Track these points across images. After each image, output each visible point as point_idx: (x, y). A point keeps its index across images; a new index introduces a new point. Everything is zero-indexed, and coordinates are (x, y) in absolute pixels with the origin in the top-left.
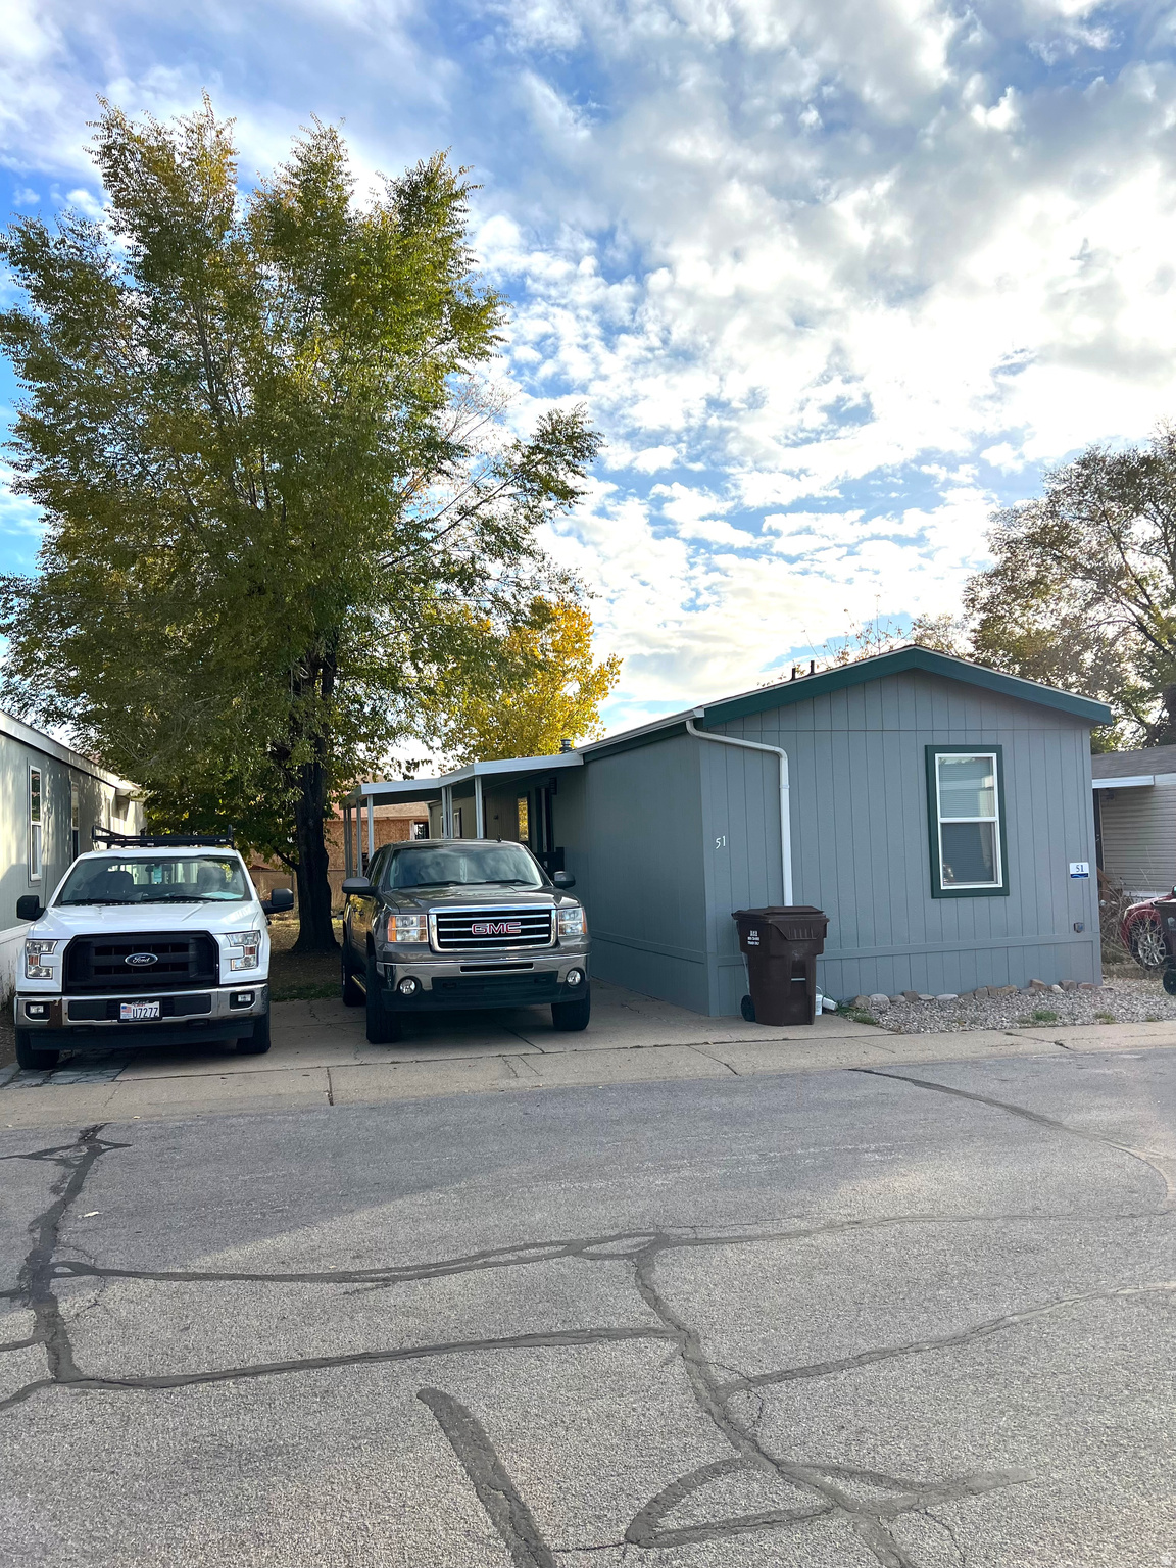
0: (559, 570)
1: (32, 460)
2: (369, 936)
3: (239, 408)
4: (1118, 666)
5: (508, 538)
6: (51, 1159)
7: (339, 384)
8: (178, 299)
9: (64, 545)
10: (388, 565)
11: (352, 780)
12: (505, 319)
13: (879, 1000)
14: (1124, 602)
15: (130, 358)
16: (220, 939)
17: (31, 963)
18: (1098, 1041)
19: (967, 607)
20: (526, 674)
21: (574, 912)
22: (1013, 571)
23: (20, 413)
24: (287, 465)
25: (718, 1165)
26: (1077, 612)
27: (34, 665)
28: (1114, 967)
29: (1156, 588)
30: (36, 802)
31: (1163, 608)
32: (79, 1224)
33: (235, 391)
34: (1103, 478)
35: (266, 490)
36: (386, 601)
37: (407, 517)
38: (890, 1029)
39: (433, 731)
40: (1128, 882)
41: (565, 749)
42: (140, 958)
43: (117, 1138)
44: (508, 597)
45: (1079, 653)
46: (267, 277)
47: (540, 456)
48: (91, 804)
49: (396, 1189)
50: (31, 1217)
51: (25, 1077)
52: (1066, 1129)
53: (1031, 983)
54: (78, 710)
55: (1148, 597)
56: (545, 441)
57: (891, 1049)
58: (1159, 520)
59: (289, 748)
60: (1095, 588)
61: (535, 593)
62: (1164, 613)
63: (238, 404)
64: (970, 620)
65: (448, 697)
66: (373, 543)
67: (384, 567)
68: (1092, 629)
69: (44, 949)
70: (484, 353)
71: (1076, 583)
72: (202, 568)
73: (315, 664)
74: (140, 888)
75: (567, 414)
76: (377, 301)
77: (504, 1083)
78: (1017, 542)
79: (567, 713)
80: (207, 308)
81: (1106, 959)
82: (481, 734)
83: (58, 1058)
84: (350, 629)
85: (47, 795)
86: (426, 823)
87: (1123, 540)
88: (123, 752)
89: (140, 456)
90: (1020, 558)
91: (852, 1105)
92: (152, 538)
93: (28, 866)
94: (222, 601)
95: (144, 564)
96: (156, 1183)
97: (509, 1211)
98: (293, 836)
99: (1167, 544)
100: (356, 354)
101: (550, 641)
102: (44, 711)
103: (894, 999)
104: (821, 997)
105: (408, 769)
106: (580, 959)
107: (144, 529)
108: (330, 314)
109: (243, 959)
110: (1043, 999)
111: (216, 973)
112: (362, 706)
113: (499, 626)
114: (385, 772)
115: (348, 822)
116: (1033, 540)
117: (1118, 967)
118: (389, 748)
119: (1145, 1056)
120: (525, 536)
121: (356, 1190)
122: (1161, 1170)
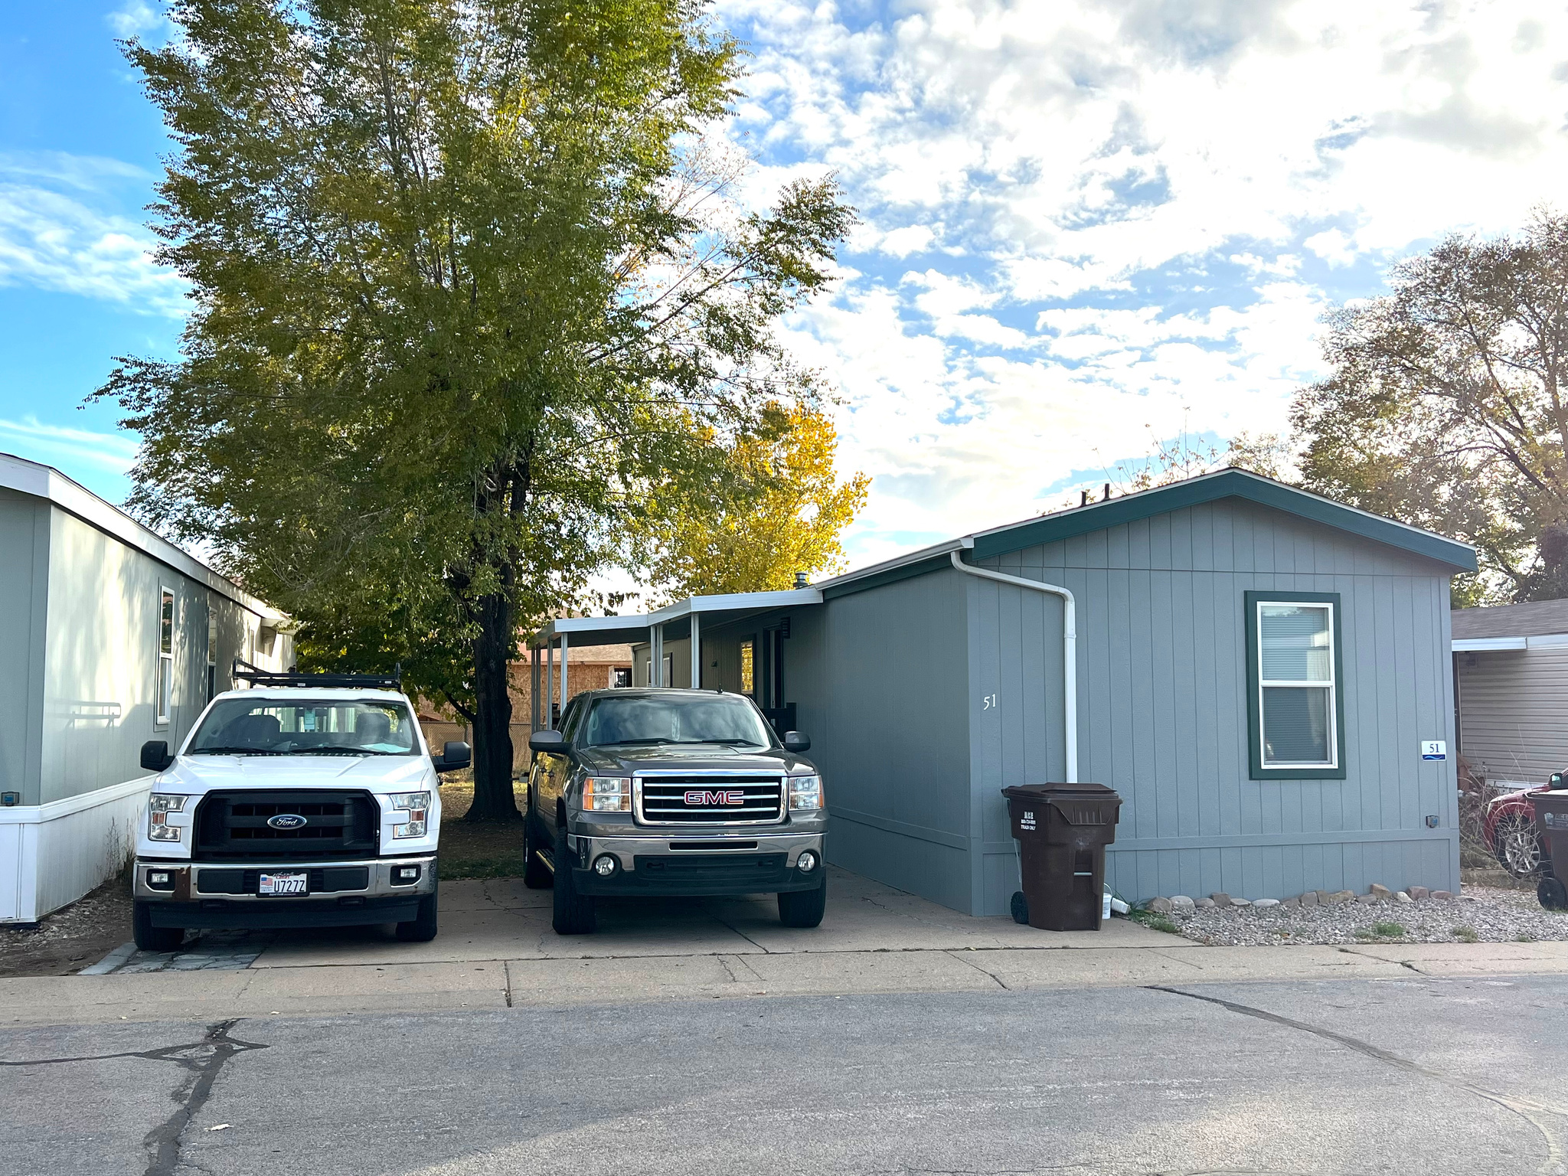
0: (799, 370)
1: (179, 226)
2: (560, 802)
3: (425, 169)
4: (1482, 502)
5: (740, 330)
6: (172, 1059)
7: (545, 143)
8: (360, 41)
9: (214, 326)
10: (595, 359)
11: (543, 615)
12: (744, 71)
13: (1182, 903)
14: (1490, 424)
15: (299, 109)
16: (383, 801)
17: (155, 822)
18: (1457, 963)
19: (1295, 425)
20: (755, 493)
21: (809, 781)
22: (1352, 384)
23: (169, 171)
24: (481, 237)
25: (984, 1098)
26: (1431, 435)
27: (170, 468)
28: (1475, 873)
29: (1530, 408)
30: (167, 631)
31: (1540, 433)
32: (205, 1139)
33: (421, 149)
34: (1465, 273)
35: (453, 266)
36: (592, 401)
37: (621, 303)
38: (1195, 940)
39: (641, 558)
40: (1493, 769)
41: (800, 584)
42: (286, 820)
43: (253, 1037)
44: (737, 401)
45: (1434, 486)
46: (464, 17)
47: (781, 234)
48: (231, 635)
49: (587, 1112)
50: (148, 1128)
51: (143, 960)
52: (1419, 1070)
53: (1371, 890)
54: (219, 523)
55: (1520, 419)
56: (788, 217)
57: (1197, 963)
58: (1535, 326)
59: (469, 575)
60: (1455, 407)
61: (770, 397)
62: (1540, 440)
63: (424, 165)
64: (1299, 442)
65: (660, 518)
66: (579, 332)
67: (591, 361)
68: (1449, 457)
69: (172, 805)
70: (719, 110)
71: (1430, 400)
72: (374, 357)
73: (505, 475)
74: (288, 736)
75: (815, 185)
76: (592, 46)
77: (719, 988)
78: (1356, 348)
79: (803, 542)
80: (392, 50)
81: (1466, 863)
82: (699, 565)
83: (182, 938)
84: (547, 434)
85: (181, 622)
86: (628, 671)
87: (1489, 348)
88: (271, 575)
89: (307, 223)
90: (1361, 368)
91: (1150, 1031)
92: (317, 320)
93: (155, 707)
94: (397, 397)
95: (306, 351)
96: (297, 1093)
97: (727, 1143)
98: (470, 680)
99: (1545, 356)
100: (567, 108)
101: (784, 455)
102: (180, 523)
103: (1200, 903)
104: (1110, 896)
105: (611, 603)
106: (815, 840)
107: (308, 308)
108: (537, 61)
109: (408, 826)
110: (1387, 909)
111: (375, 841)
112: (558, 526)
113: (724, 435)
114: (583, 606)
115: (536, 667)
116: (1378, 348)
117: (1480, 873)
118: (589, 578)
119: (1519, 983)
120: (761, 329)
121: (540, 1110)
122: (1542, 1127)
